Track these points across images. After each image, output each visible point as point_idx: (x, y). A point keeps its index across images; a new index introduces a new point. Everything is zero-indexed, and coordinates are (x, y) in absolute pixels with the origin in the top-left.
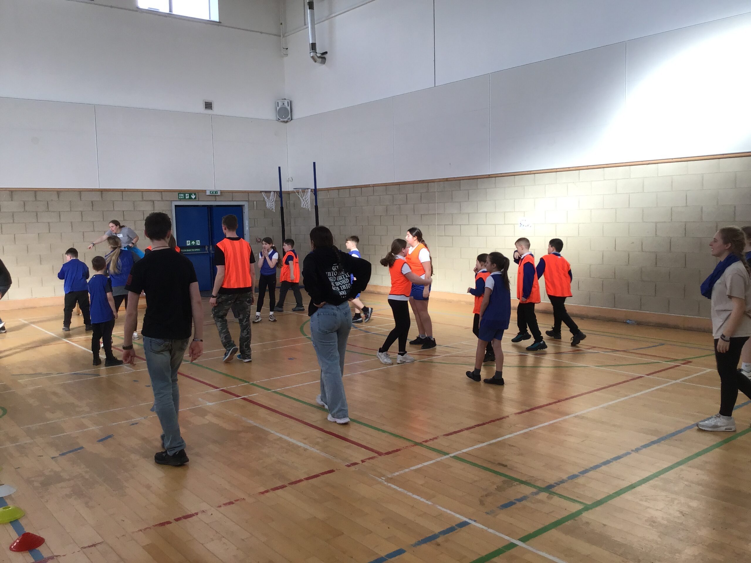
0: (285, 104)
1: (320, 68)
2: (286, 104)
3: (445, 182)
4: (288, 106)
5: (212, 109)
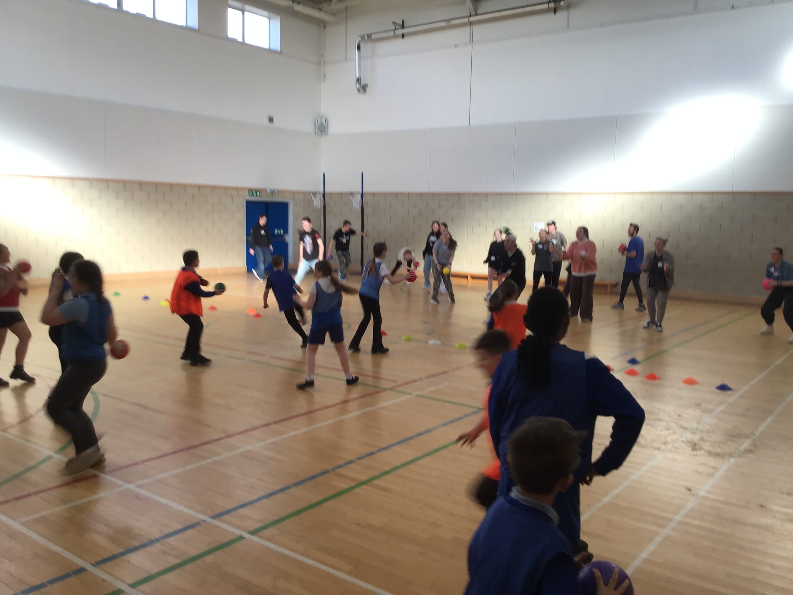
1: (362, 97)
2: (324, 121)
3: (475, 195)
4: (325, 123)
5: (273, 123)
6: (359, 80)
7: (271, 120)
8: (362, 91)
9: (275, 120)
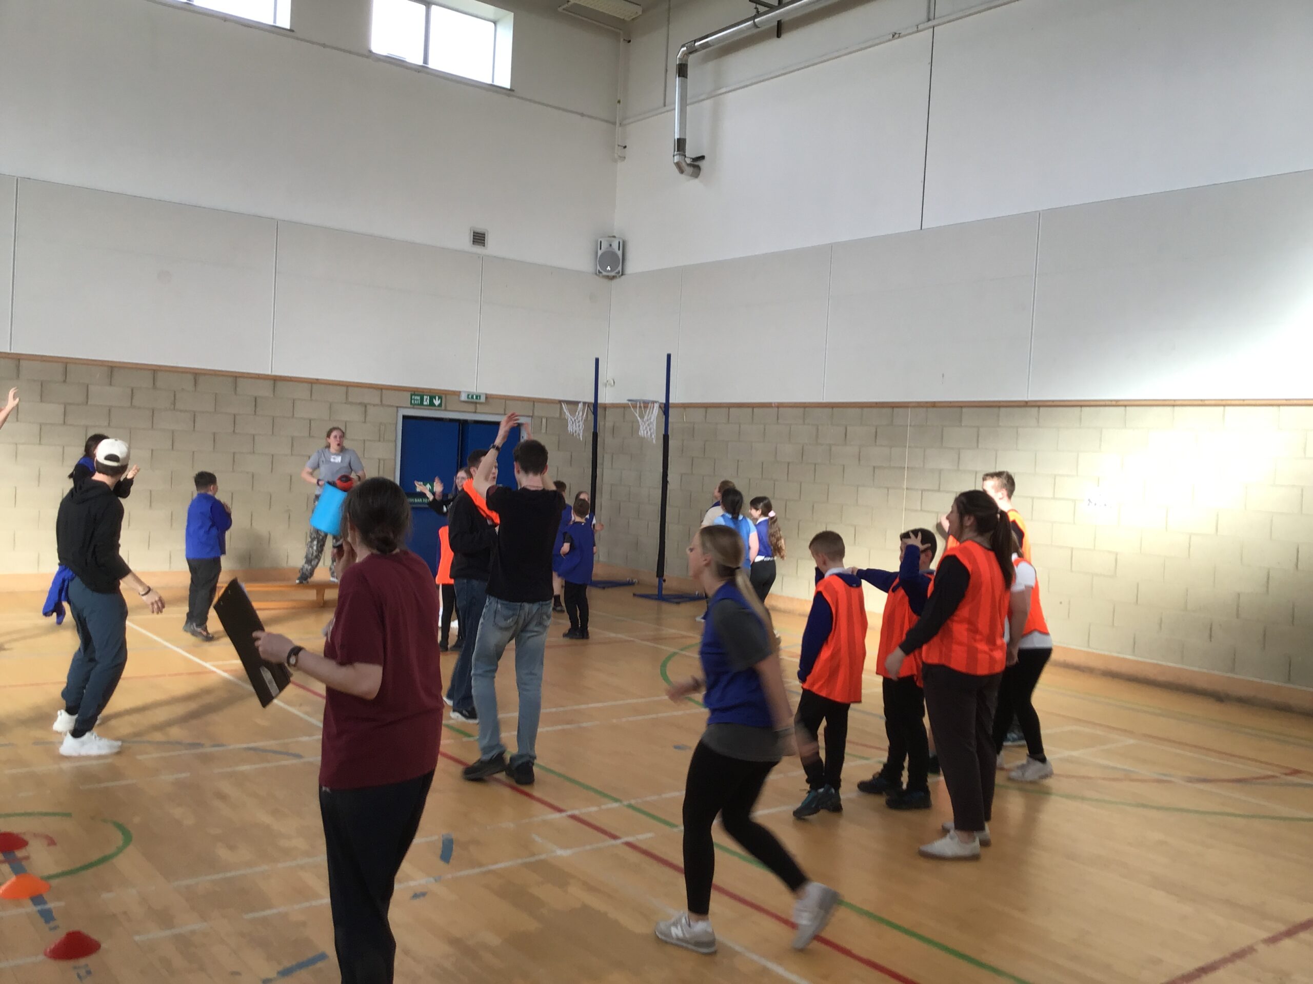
0: (612, 245)
1: (690, 186)
2: (615, 245)
3: (930, 410)
4: (619, 249)
5: (484, 246)
6: (681, 144)
7: (479, 238)
8: (689, 170)
9: (489, 240)
